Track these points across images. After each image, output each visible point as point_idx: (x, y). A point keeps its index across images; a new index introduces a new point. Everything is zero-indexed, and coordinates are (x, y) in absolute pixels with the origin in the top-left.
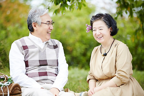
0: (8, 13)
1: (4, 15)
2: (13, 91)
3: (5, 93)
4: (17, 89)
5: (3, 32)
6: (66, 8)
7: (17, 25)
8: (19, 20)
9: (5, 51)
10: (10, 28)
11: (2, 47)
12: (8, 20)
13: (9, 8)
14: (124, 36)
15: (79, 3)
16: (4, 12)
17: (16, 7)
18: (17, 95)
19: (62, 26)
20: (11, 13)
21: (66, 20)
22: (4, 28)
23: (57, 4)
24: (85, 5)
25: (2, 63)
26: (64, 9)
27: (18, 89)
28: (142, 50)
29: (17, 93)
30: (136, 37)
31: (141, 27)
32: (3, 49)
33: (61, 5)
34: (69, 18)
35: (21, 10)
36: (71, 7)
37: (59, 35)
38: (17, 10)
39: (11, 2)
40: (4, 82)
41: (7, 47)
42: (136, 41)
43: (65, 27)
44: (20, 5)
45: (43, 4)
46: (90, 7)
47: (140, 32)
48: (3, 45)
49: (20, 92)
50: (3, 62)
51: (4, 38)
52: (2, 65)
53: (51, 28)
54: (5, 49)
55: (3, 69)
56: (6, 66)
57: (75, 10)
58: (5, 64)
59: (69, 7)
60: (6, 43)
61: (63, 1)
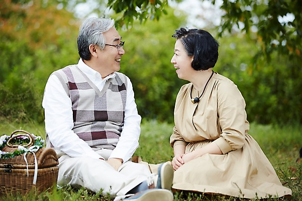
0: (37, 26)
1: (29, 31)
2: (43, 161)
3: (31, 164)
4: (50, 158)
5: (28, 60)
6: (134, 18)
7: (52, 48)
8: (56, 37)
9: (30, 92)
10: (40, 52)
11: (25, 86)
12: (36, 38)
13: (38, 18)
14: (235, 65)
15: (156, 10)
16: (29, 24)
17: (50, 16)
20: (42, 26)
21: (136, 39)
22: (29, 52)
23: (118, 11)
24: (165, 13)
25: (25, 113)
26: (130, 20)
27: (52, 158)
28: (265, 89)
29: (50, 164)
30: (255, 66)
31: (264, 50)
32: (28, 88)
33: (126, 13)
34: (140, 34)
35: (58, 20)
36: (142, 16)
38: (51, 22)
39: (41, 8)
40: (29, 146)
41: (33, 86)
42: (256, 74)
47: (262, 58)
48: (27, 83)
49: (56, 162)
50: (27, 111)
51: (29, 69)
52: (26, 116)
53: (121, 53)
54: (31, 89)
55: (27, 124)
56: (32, 117)
57: (149, 21)
58: (30, 114)
59: (139, 16)
60: (31, 79)
61: (128, 5)
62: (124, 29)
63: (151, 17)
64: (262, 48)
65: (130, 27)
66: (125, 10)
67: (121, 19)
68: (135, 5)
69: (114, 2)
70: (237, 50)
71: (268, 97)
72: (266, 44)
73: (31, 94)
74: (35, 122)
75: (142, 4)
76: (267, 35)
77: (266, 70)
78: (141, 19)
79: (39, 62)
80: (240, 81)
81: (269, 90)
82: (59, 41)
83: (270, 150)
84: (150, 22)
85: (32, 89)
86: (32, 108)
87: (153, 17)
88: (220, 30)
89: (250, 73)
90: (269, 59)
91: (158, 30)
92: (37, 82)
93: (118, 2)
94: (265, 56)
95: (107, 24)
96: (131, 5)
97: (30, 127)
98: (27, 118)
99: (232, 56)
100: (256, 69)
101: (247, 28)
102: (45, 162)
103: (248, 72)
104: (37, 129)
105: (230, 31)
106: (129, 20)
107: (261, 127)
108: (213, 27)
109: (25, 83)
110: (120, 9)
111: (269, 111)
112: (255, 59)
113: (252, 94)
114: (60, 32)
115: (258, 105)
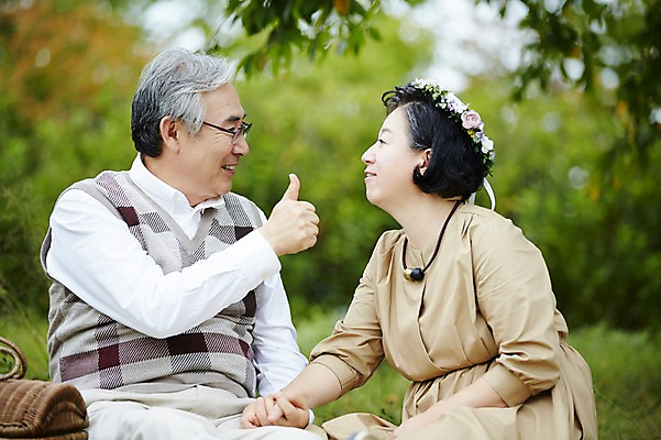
0: (43, 59)
1: (21, 71)
2: (48, 419)
3: (15, 426)
4: (67, 410)
5: (17, 148)
6: (294, 48)
7: (80, 118)
8: (91, 90)
9: (20, 232)
10: (50, 128)
11: (8, 217)
12: (40, 89)
13: (46, 37)
14: (554, 174)
15: (352, 27)
16: (23, 53)
17: (77, 34)
18: (68, 437)
19: (278, 123)
20: (55, 59)
21: (299, 100)
22: (21, 128)
25: (5, 288)
26: (284, 52)
27: (71, 410)
28: (634, 238)
29: (66, 425)
30: (607, 179)
31: (631, 136)
32: (15, 223)
33: (273, 35)
34: (310, 87)
35: (99, 45)
37: (264, 162)
38: (80, 50)
39: (54, 12)
40: (11, 377)
41: (29, 216)
42: (610, 197)
43: (292, 130)
44: (93, 25)
45: (199, 23)
46: (410, 37)
47: (627, 160)
48: (14, 209)
49: (80, 421)
50: (9, 284)
51: (19, 172)
52: (7, 296)
53: (238, 150)
54: (22, 224)
55: (9, 317)
56: (23, 300)
57: (332, 57)
58: (18, 291)
59: (306, 45)
60: (25, 199)
61: (280, 15)
62: (266, 76)
63: (338, 48)
64: (627, 132)
65: (282, 71)
66: (270, 28)
67: (261, 49)
68: (296, 14)
69: (245, 5)
70: (562, 133)
71: (641, 258)
72: (637, 122)
73: (22, 239)
74: (29, 312)
75: (314, 12)
76: (641, 99)
77: (637, 188)
78: (312, 52)
79: (46, 154)
80: (567, 215)
81: (642, 241)
82: (100, 100)
83: (641, 399)
84: (336, 60)
85: (27, 223)
86: (25, 274)
87: (344, 46)
88: (518, 83)
89: (595, 195)
90: (643, 160)
91: (358, 78)
92: (40, 207)
93: (255, 5)
94: (635, 152)
95: (216, 72)
96: (286, 15)
97: (18, 325)
98: (9, 302)
99: (548, 148)
100: (611, 184)
101: (588, 78)
102: (52, 419)
103: (588, 196)
104: (34, 332)
105: (544, 86)
106: (281, 53)
107: (618, 337)
108: (501, 74)
109: (8, 207)
110: (259, 24)
111: (643, 294)
112: (607, 162)
113: (599, 251)
114: (103, 75)
115: (613, 280)
